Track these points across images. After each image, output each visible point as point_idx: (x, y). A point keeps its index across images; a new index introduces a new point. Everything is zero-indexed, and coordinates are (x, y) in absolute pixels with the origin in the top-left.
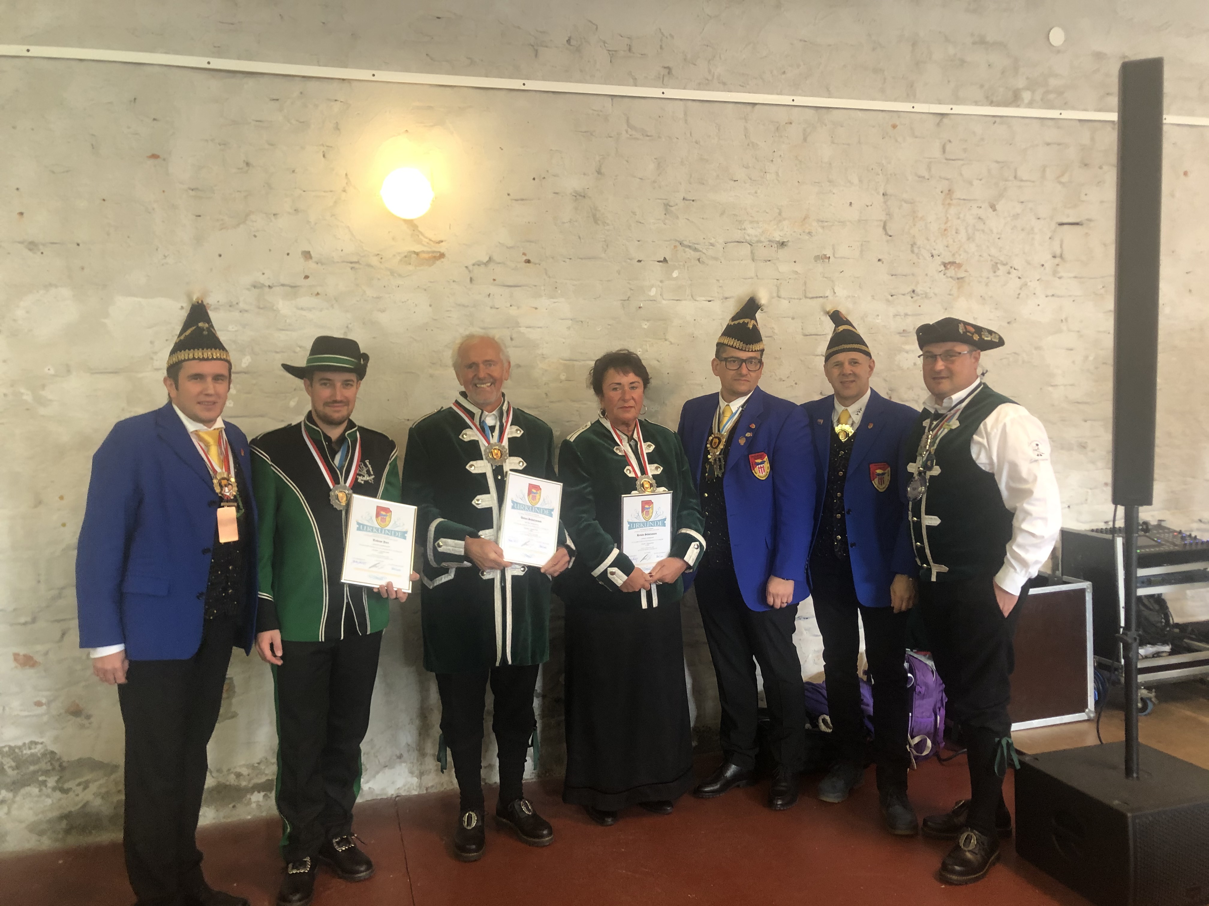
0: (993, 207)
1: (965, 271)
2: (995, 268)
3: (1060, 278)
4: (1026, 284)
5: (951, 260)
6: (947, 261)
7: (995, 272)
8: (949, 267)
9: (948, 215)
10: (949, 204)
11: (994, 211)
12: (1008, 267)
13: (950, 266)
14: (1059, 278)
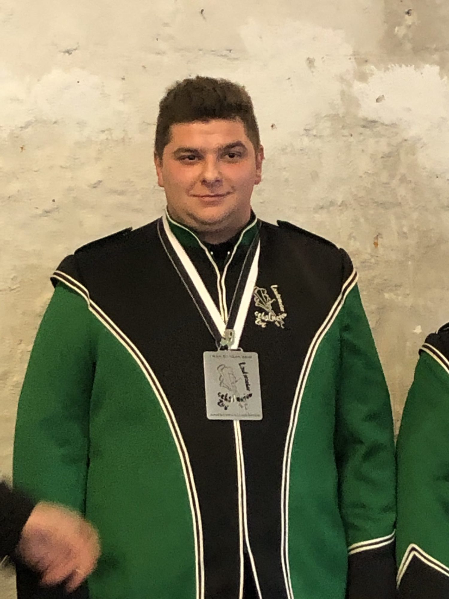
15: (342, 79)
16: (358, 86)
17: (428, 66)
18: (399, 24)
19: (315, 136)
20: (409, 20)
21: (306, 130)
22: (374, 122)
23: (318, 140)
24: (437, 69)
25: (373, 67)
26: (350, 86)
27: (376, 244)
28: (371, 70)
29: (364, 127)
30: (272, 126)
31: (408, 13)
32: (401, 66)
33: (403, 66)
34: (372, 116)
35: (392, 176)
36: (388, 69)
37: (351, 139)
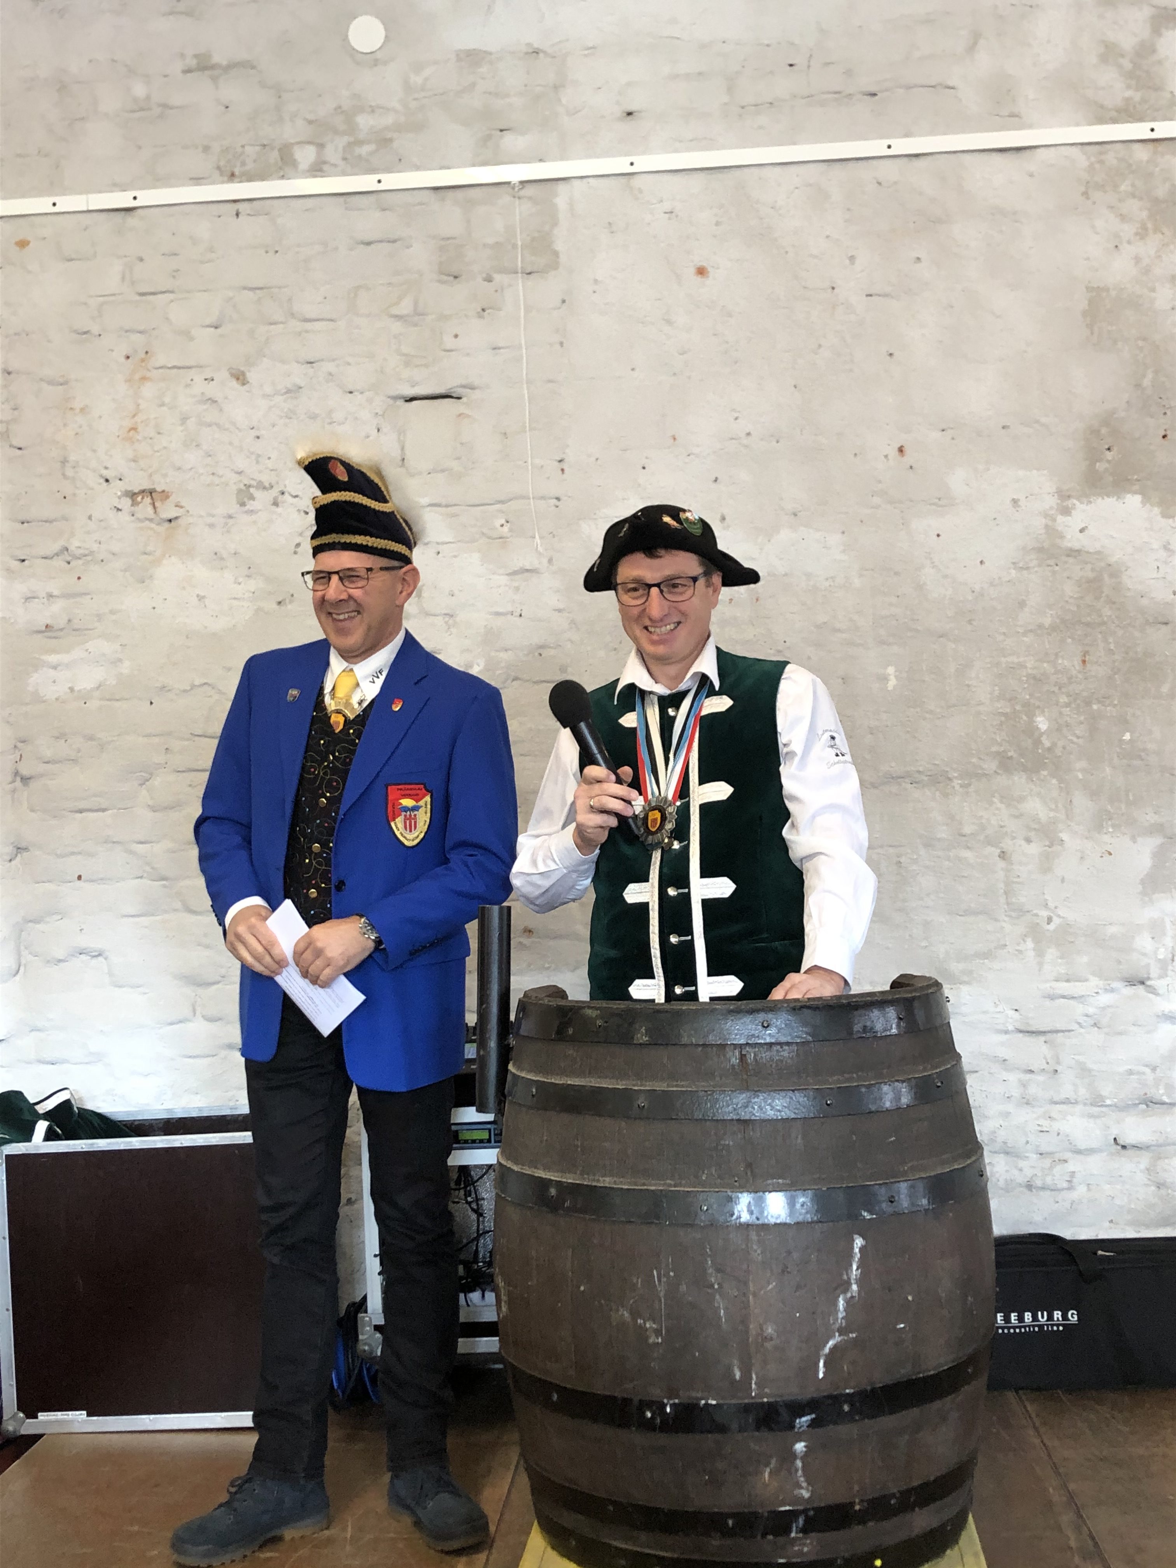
0: (240, 377)
1: (177, 506)
2: (244, 496)
5: (146, 485)
6: (136, 491)
7: (243, 504)
8: (139, 499)
9: (140, 401)
10: (144, 379)
11: (244, 384)
12: (274, 493)
13: (143, 498)
15: (1046, 516)
16: (1060, 519)
17: (1129, 496)
18: (1100, 460)
19: (1021, 568)
20: (1109, 455)
21: (1014, 563)
22: (1079, 551)
23: (1025, 572)
24: (1138, 498)
25: (1075, 501)
26: (1054, 520)
27: (1084, 662)
28: (1074, 505)
29: (1068, 556)
30: (981, 562)
31: (1109, 449)
32: (1103, 499)
33: (1105, 497)
34: (1076, 545)
35: (1097, 598)
36: (1091, 502)
37: (1057, 568)
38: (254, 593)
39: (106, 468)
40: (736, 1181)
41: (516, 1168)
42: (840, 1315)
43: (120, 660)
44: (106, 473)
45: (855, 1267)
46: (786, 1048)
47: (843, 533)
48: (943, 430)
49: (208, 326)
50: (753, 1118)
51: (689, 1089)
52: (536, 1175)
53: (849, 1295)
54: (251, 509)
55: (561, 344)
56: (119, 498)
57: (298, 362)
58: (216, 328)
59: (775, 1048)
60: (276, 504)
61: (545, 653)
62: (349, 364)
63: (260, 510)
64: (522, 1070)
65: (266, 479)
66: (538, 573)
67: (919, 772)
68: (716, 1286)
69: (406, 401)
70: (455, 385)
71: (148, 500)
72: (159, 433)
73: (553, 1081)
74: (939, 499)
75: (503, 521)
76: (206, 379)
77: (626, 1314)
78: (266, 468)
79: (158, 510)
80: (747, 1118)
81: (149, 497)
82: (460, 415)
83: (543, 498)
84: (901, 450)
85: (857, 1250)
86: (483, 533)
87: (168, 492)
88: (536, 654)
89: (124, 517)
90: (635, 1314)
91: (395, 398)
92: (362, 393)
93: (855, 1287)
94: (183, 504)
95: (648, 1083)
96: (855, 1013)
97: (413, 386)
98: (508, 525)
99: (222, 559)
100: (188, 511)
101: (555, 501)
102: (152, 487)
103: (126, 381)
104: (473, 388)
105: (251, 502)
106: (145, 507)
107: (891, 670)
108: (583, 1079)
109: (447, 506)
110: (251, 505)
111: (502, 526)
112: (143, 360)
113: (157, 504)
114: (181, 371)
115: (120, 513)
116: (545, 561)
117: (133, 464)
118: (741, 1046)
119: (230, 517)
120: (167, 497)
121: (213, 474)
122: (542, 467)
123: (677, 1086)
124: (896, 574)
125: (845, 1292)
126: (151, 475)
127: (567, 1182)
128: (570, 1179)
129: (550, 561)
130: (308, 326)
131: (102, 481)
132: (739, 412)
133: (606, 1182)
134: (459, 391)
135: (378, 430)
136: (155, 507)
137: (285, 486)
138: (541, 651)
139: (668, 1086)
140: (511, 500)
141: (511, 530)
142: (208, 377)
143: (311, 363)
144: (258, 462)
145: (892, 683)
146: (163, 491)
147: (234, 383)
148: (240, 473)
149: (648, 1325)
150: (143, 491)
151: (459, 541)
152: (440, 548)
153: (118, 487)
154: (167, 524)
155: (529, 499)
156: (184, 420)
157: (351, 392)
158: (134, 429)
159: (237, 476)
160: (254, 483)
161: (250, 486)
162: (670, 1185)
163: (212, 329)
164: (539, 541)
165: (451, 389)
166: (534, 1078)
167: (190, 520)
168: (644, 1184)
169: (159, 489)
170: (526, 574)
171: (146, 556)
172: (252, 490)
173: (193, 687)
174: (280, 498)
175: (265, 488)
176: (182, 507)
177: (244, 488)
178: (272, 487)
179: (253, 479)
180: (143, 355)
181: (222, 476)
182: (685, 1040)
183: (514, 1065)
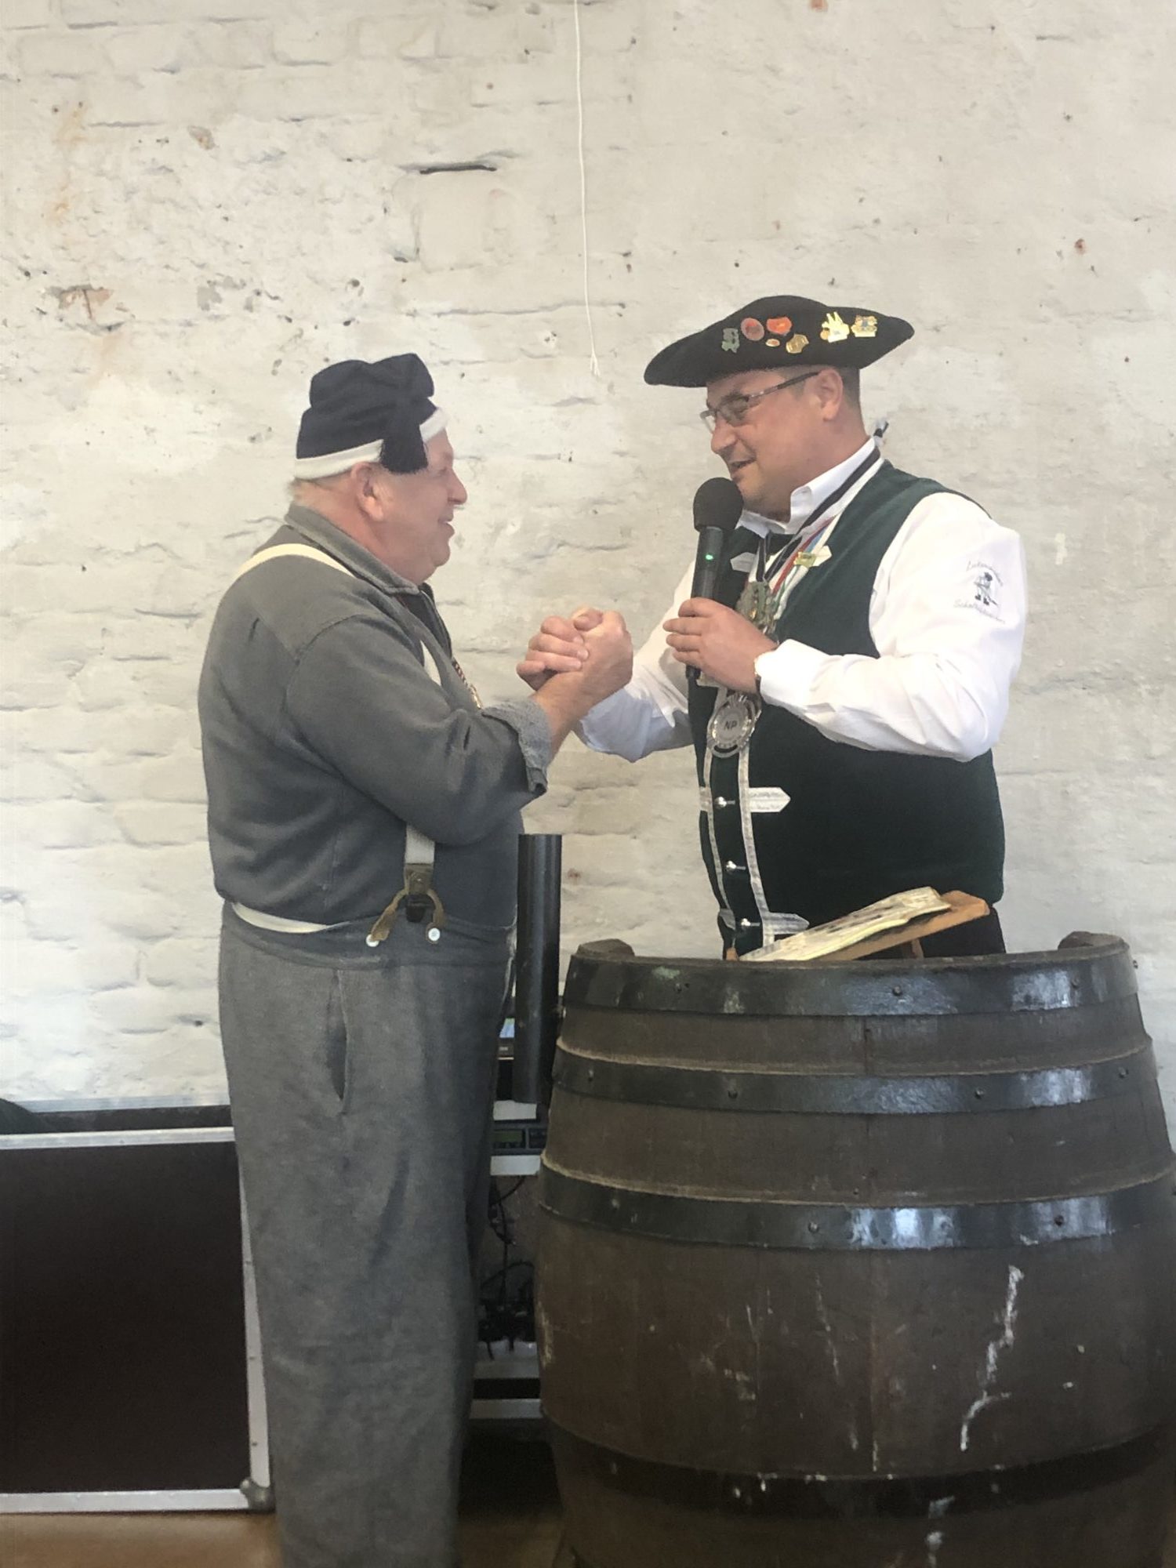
0: (204, 138)
1: (119, 309)
2: (208, 296)
3: (413, 314)
4: (300, 334)
5: (78, 281)
6: (65, 288)
7: (206, 307)
8: (69, 298)
9: (72, 169)
10: (77, 139)
11: (208, 148)
12: (247, 293)
13: (74, 298)
14: (408, 314)
38: (219, 425)
39: (26, 257)
40: (855, 1193)
41: (566, 1173)
42: (990, 1369)
43: (44, 512)
44: (25, 264)
45: (1010, 1308)
46: (924, 1022)
47: (1001, 354)
48: (1136, 220)
49: (163, 70)
50: (879, 1111)
51: (796, 1073)
52: (593, 1181)
53: (1001, 1343)
54: (216, 313)
55: (630, 98)
56: (43, 296)
57: (281, 119)
58: (173, 72)
59: (909, 1021)
60: (249, 307)
61: (601, 510)
62: (347, 122)
63: (228, 316)
64: (575, 1047)
65: (236, 274)
66: (594, 403)
67: (1095, 674)
68: (828, 1329)
69: (422, 172)
70: (488, 151)
71: (80, 300)
72: (96, 212)
73: (617, 1060)
74: (1130, 311)
75: (549, 334)
76: (158, 141)
77: (710, 1363)
78: (238, 260)
79: (93, 314)
80: (872, 1111)
81: (83, 296)
82: (493, 192)
83: (603, 304)
84: (1079, 245)
85: (1013, 1286)
86: (522, 350)
87: (107, 290)
88: (590, 512)
89: (50, 322)
90: (721, 1363)
91: (408, 168)
92: (364, 161)
93: (1009, 1333)
94: (126, 306)
95: (741, 1065)
96: (1016, 978)
97: (432, 152)
98: (555, 338)
99: (178, 379)
100: (133, 316)
101: (618, 309)
102: (86, 283)
103: (53, 142)
104: (510, 155)
105: (217, 305)
106: (77, 310)
107: (1060, 539)
108: (656, 1059)
109: (475, 313)
110: (217, 309)
111: (547, 340)
112: (75, 115)
113: (94, 305)
114: (128, 129)
115: (44, 316)
116: (604, 387)
117: (61, 252)
118: (864, 1018)
119: (189, 324)
120: (107, 297)
121: (167, 267)
122: (602, 262)
123: (777, 1069)
124: (1070, 410)
125: (997, 1338)
126: (85, 268)
127: (633, 1192)
128: (638, 1187)
129: (611, 387)
130: (292, 70)
131: (20, 274)
132: (864, 191)
133: (686, 1191)
134: (495, 160)
135: (385, 211)
136: (90, 311)
137: (262, 283)
138: (597, 507)
139: (769, 1069)
140: (559, 306)
141: (559, 346)
142: (162, 137)
143: (298, 120)
144: (226, 252)
145: (1061, 555)
146: (101, 289)
147: (195, 146)
148: (202, 266)
149: (738, 1377)
150: (74, 289)
151: (490, 360)
152: (464, 369)
153: (42, 283)
154: (105, 334)
155: (583, 304)
156: (129, 193)
157: (349, 160)
158: (64, 205)
159: (197, 269)
160: (218, 279)
161: (215, 283)
162: (770, 1198)
163: (168, 75)
164: (596, 361)
165: (482, 156)
166: (592, 1057)
167: (136, 327)
168: (734, 1196)
169: (95, 285)
170: (580, 405)
171: (77, 375)
172: (219, 289)
173: (139, 548)
174: (255, 300)
175: (235, 286)
176: (125, 310)
177: (207, 286)
178: (244, 285)
179: (219, 274)
180: (76, 108)
181: (177, 270)
182: (792, 1010)
183: (564, 1040)
